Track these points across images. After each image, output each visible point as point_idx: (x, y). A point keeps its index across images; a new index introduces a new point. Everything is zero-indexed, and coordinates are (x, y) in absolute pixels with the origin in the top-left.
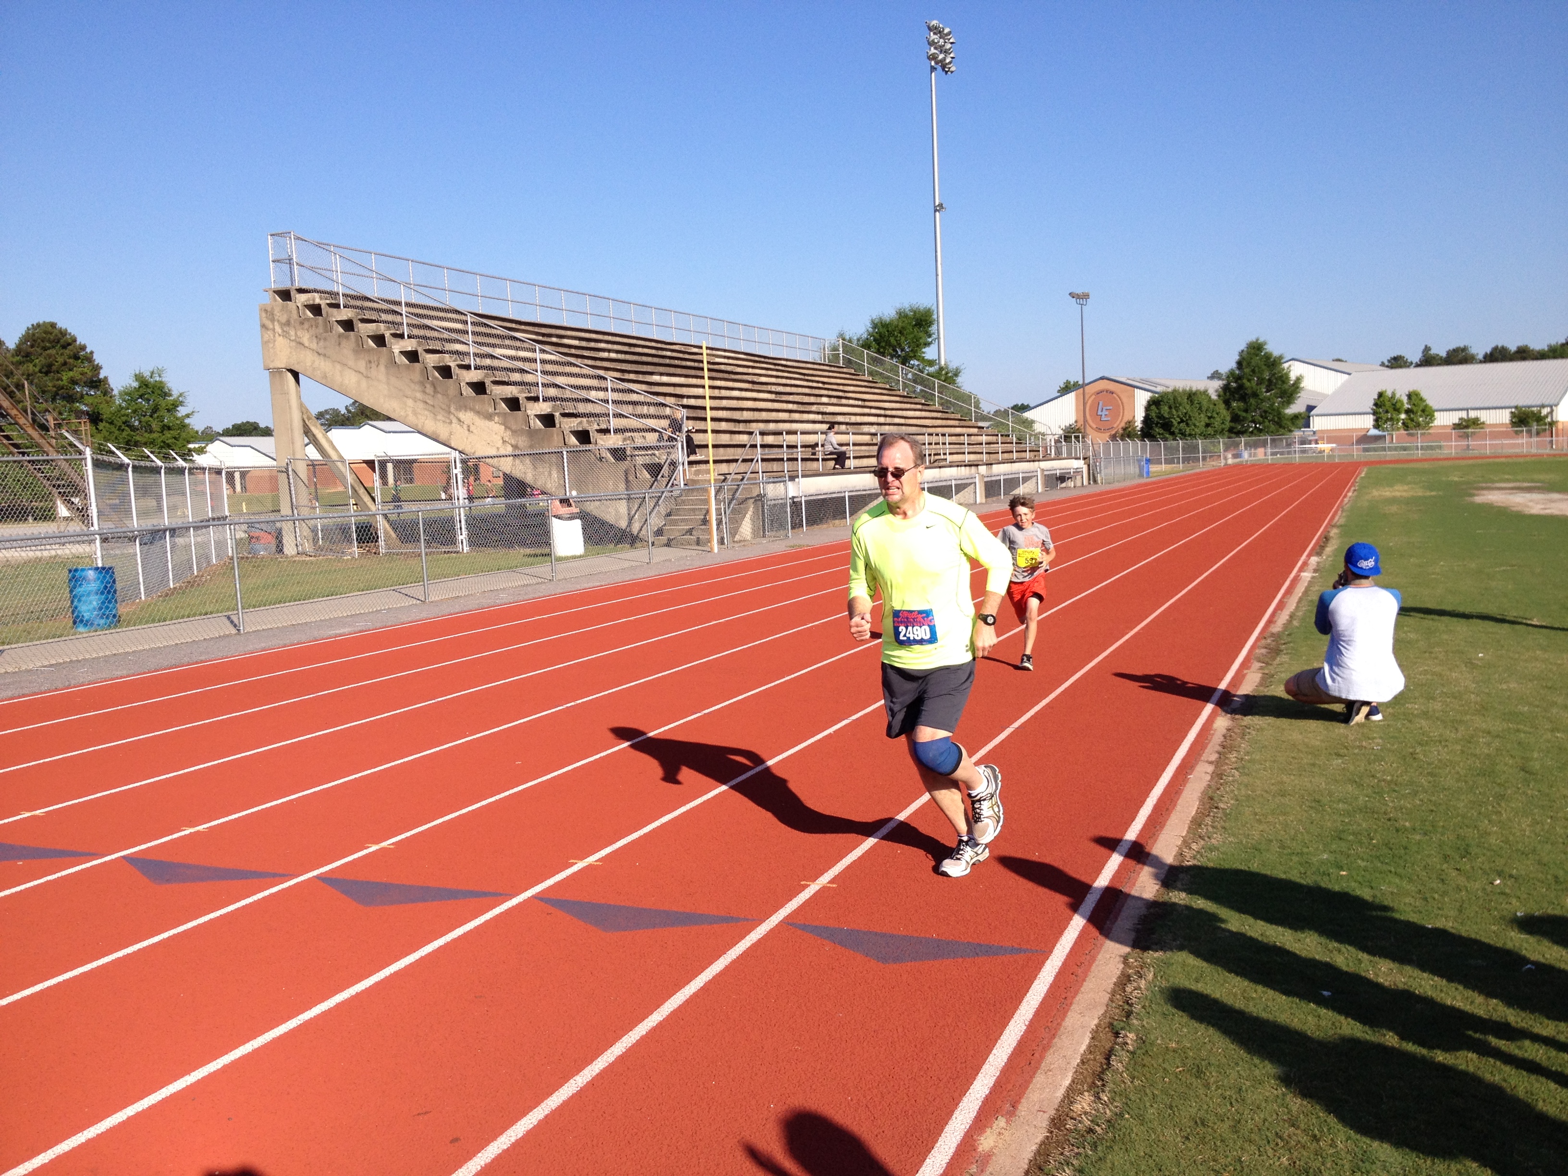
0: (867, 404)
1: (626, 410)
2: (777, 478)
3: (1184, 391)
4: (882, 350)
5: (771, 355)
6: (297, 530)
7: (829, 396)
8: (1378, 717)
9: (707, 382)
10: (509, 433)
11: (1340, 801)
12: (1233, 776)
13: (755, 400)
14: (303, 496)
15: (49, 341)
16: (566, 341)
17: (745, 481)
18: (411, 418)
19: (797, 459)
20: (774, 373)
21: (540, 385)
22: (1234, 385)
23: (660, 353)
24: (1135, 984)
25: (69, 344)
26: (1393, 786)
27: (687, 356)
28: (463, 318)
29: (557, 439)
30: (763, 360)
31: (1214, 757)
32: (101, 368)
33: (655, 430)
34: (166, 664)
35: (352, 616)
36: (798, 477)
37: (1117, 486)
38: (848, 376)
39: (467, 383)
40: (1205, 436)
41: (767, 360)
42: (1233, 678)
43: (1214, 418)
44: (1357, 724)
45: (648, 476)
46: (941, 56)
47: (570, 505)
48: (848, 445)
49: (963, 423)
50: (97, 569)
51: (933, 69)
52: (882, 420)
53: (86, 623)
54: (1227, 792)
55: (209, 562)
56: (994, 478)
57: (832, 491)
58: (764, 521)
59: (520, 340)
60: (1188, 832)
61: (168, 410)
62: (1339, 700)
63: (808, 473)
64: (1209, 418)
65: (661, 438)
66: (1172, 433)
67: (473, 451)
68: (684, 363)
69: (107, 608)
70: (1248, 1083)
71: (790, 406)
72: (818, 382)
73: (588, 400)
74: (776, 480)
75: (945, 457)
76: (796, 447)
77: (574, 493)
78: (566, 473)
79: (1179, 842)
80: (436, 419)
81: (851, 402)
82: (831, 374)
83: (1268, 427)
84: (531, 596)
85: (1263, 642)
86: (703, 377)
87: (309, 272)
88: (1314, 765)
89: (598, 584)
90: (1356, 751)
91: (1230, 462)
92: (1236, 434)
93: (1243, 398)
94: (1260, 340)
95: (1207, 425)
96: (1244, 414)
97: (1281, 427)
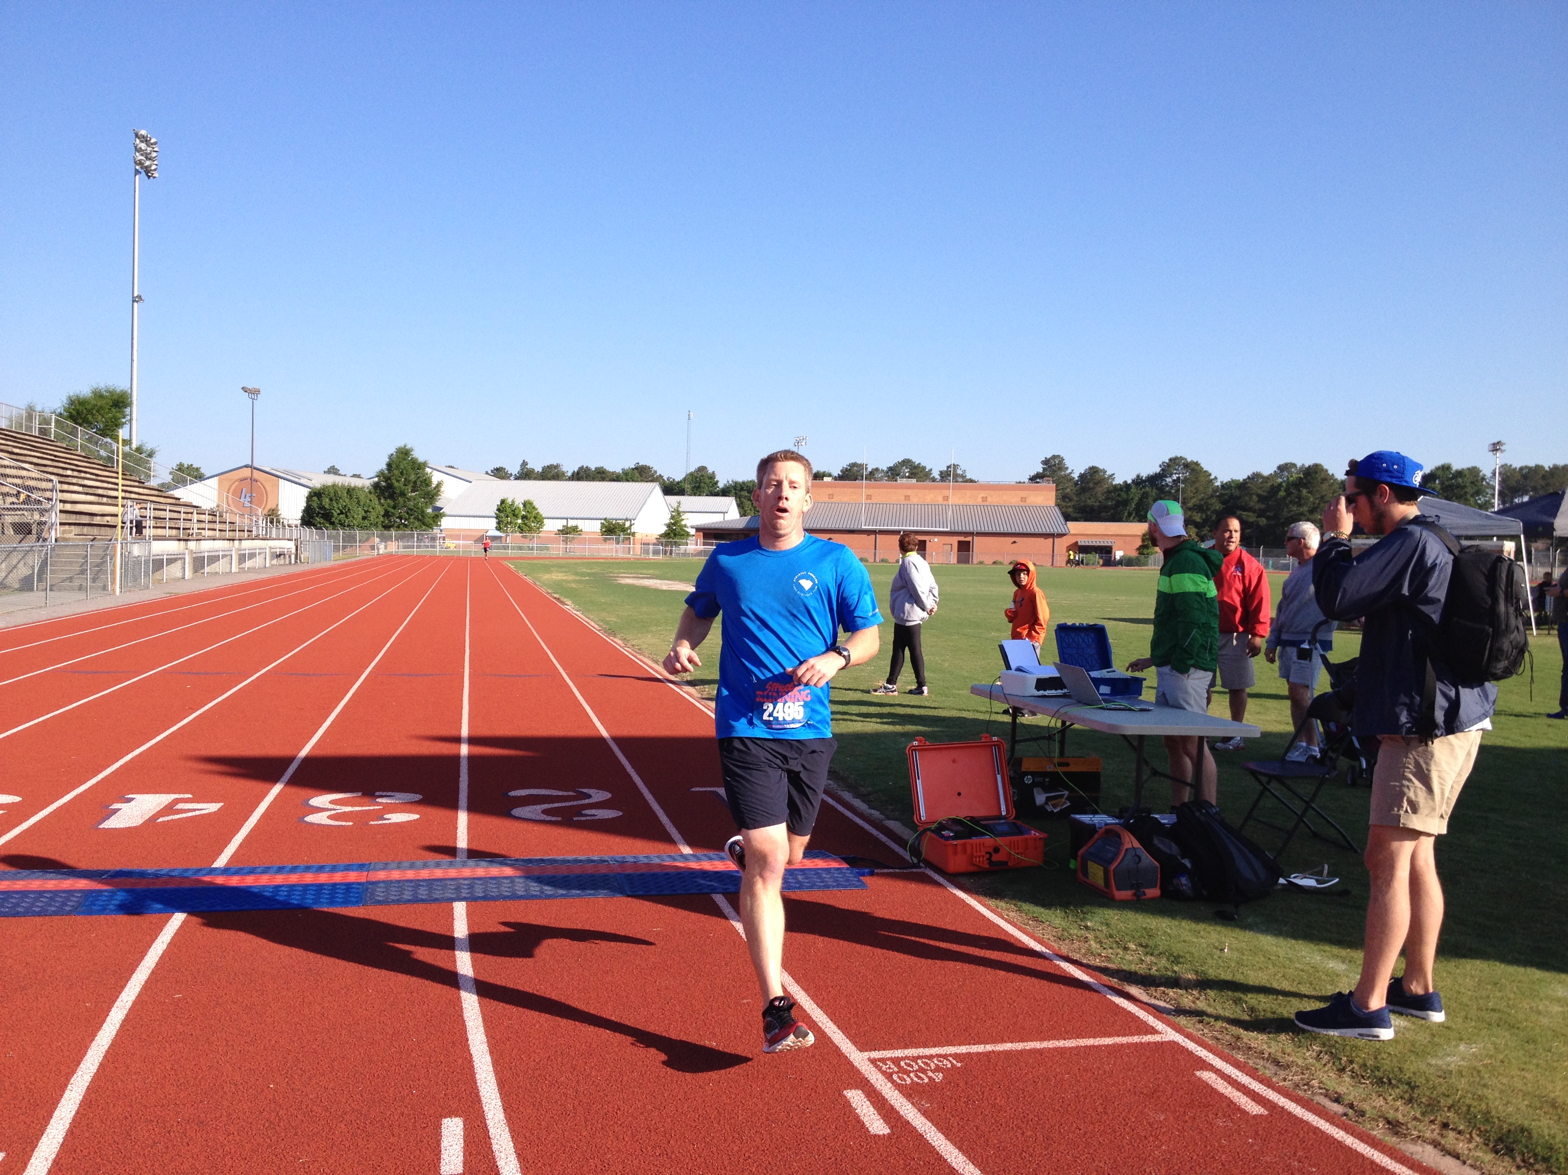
0: (100, 478)
3: (343, 486)
7: (73, 470)
22: (383, 484)
38: (64, 450)
40: (362, 528)
43: (370, 512)
51: (137, 172)
64: (366, 512)
66: (332, 523)
72: (51, 455)
81: (88, 476)
83: (414, 523)
91: (381, 552)
92: (387, 527)
93: (392, 496)
94: (408, 447)
95: (364, 518)
96: (392, 510)
97: (424, 524)
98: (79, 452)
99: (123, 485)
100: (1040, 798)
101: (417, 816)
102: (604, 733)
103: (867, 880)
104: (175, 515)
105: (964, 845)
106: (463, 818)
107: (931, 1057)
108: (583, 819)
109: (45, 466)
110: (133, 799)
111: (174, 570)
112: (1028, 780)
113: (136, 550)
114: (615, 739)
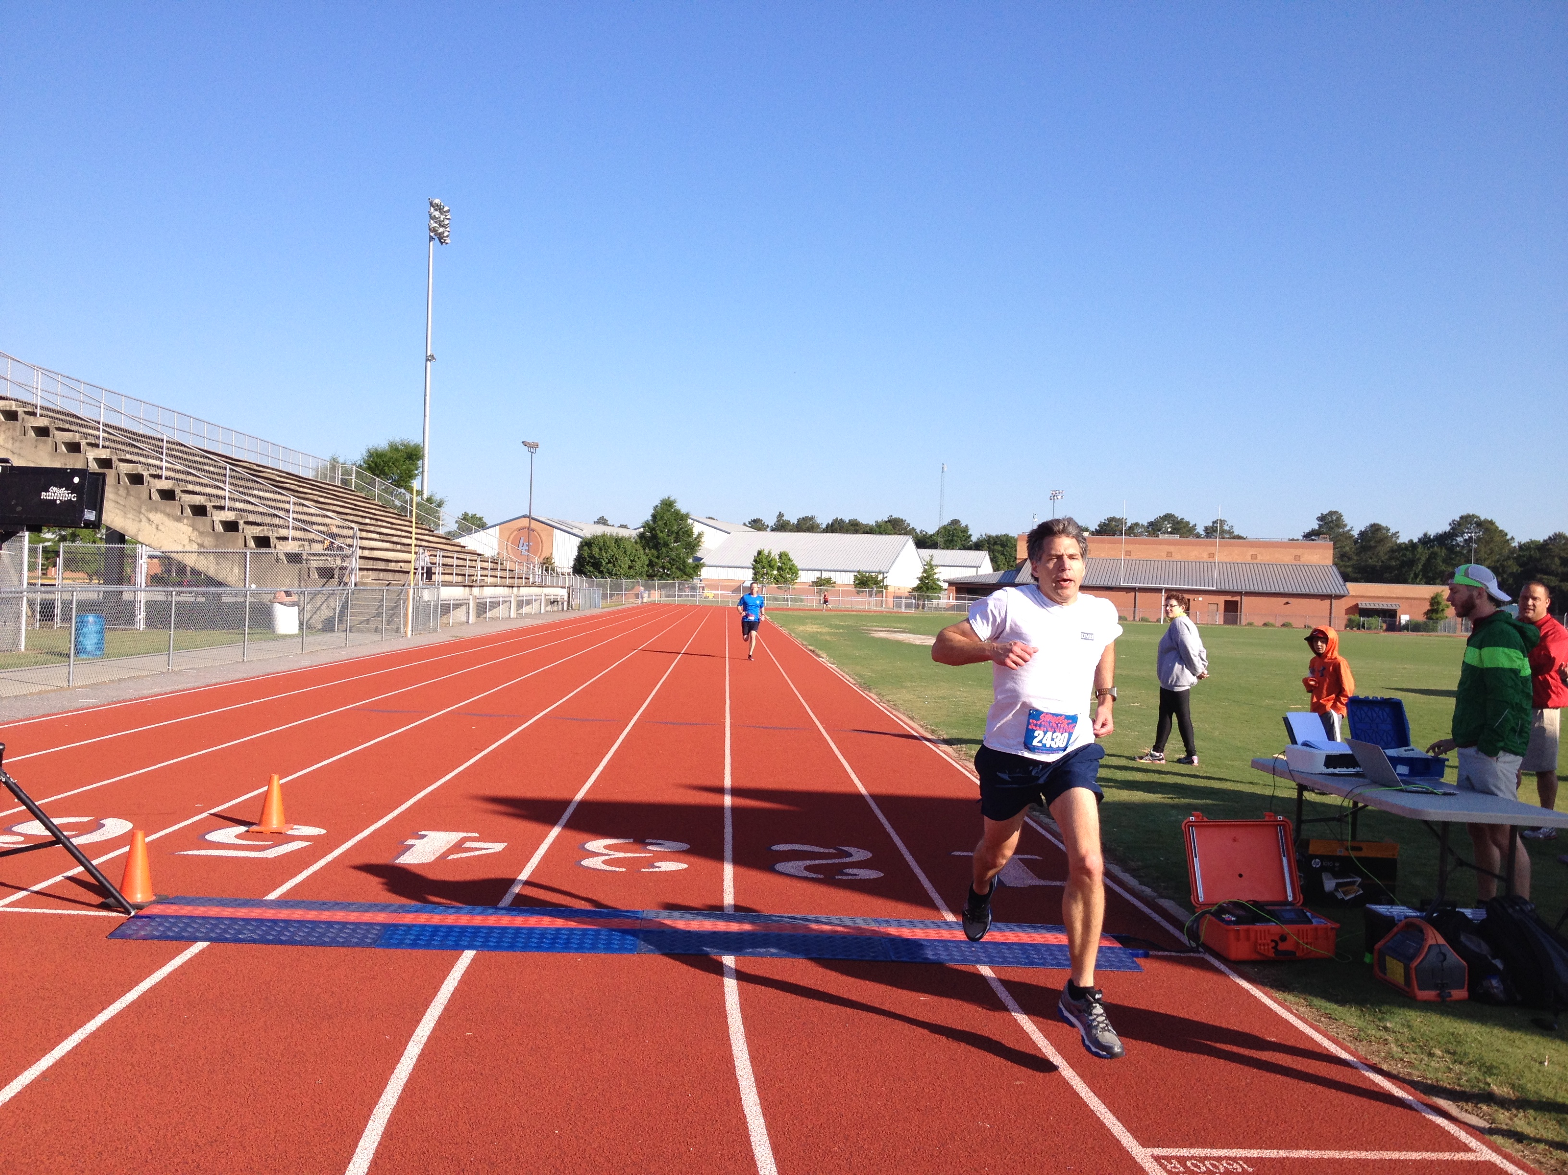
0: (394, 526)
3: (611, 536)
7: (371, 518)
10: (196, 533)
21: (227, 498)
22: (648, 534)
29: (238, 542)
37: (588, 613)
39: (157, 490)
40: (628, 577)
43: (636, 562)
46: (441, 230)
51: (431, 239)
57: (446, 598)
66: (601, 572)
67: (159, 546)
77: (253, 586)
78: (248, 569)
80: (125, 517)
81: (384, 524)
83: (676, 573)
91: (645, 600)
92: (651, 577)
93: (656, 547)
94: (672, 499)
95: (630, 567)
96: (656, 560)
97: (685, 574)
98: (376, 502)
99: (416, 534)
100: (1329, 884)
101: (685, 866)
102: (863, 790)
103: (1141, 961)
104: (461, 562)
105: (1248, 931)
106: (728, 870)
107: (1219, 1159)
108: (845, 878)
109: (347, 514)
110: (425, 836)
111: (458, 615)
112: (1316, 863)
113: (427, 595)
114: (874, 797)
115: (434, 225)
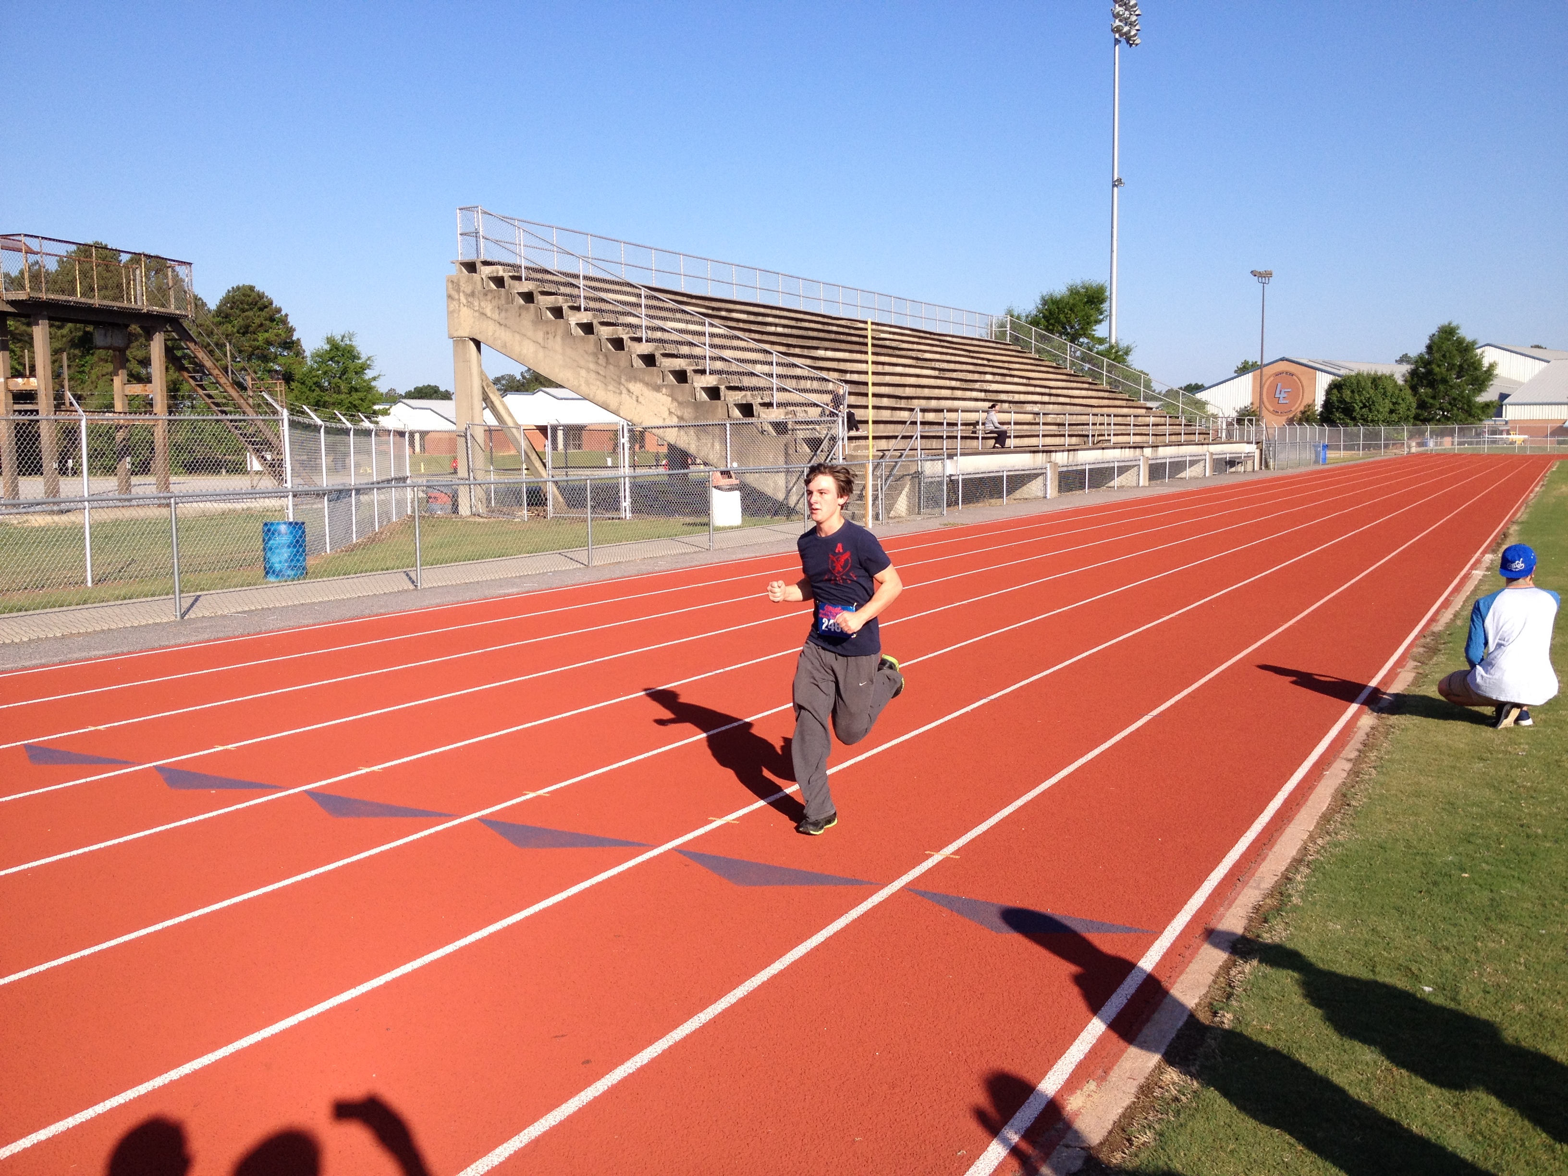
0: (1032, 382)
1: (790, 384)
2: (936, 455)
3: (1369, 375)
4: (1051, 327)
5: (938, 332)
6: (473, 493)
7: (994, 374)
8: (1528, 722)
9: (870, 358)
10: (675, 404)
11: (1474, 804)
12: (1370, 775)
13: (918, 376)
14: (479, 460)
15: (248, 304)
16: (735, 315)
17: (903, 458)
18: (584, 389)
19: (956, 437)
20: (939, 349)
21: (707, 358)
22: (1422, 369)
23: (826, 328)
24: (1240, 969)
25: (266, 307)
26: (1532, 793)
27: (852, 332)
28: (637, 291)
29: (721, 412)
30: (928, 336)
31: (1353, 755)
32: (294, 330)
33: (818, 406)
34: (349, 615)
35: (520, 577)
36: (956, 455)
37: (1289, 472)
38: (1014, 353)
39: (638, 355)
40: (1388, 423)
41: (932, 336)
42: (1385, 676)
43: (1399, 404)
44: (1506, 729)
45: (808, 450)
46: (1126, 29)
47: (731, 477)
48: (1010, 423)
49: (1130, 403)
50: (290, 523)
51: (1117, 41)
52: (1046, 399)
53: (277, 574)
54: (1361, 790)
55: (389, 520)
56: (1159, 461)
57: (990, 470)
58: (919, 498)
59: (688, 313)
60: (1315, 827)
61: (356, 373)
62: (1489, 702)
63: (967, 451)
64: (1394, 404)
65: (823, 414)
66: (1354, 419)
67: (640, 421)
68: (849, 338)
69: (298, 560)
70: (1335, 1067)
71: (953, 384)
72: (983, 359)
73: (753, 374)
74: (934, 457)
75: (1109, 438)
76: (956, 424)
77: (735, 465)
78: (728, 445)
79: (1305, 836)
80: (606, 389)
81: (1016, 380)
82: (997, 351)
83: (1457, 415)
84: (687, 565)
85: (1422, 640)
86: (866, 353)
87: (493, 244)
88: (1454, 767)
89: (753, 555)
90: (1500, 756)
91: (1414, 450)
92: (1425, 421)
93: (1432, 384)
94: (1454, 324)
95: (1391, 412)
96: (1431, 401)
97: (1470, 415)
111: (1032, 488)
115: (1117, 23)
